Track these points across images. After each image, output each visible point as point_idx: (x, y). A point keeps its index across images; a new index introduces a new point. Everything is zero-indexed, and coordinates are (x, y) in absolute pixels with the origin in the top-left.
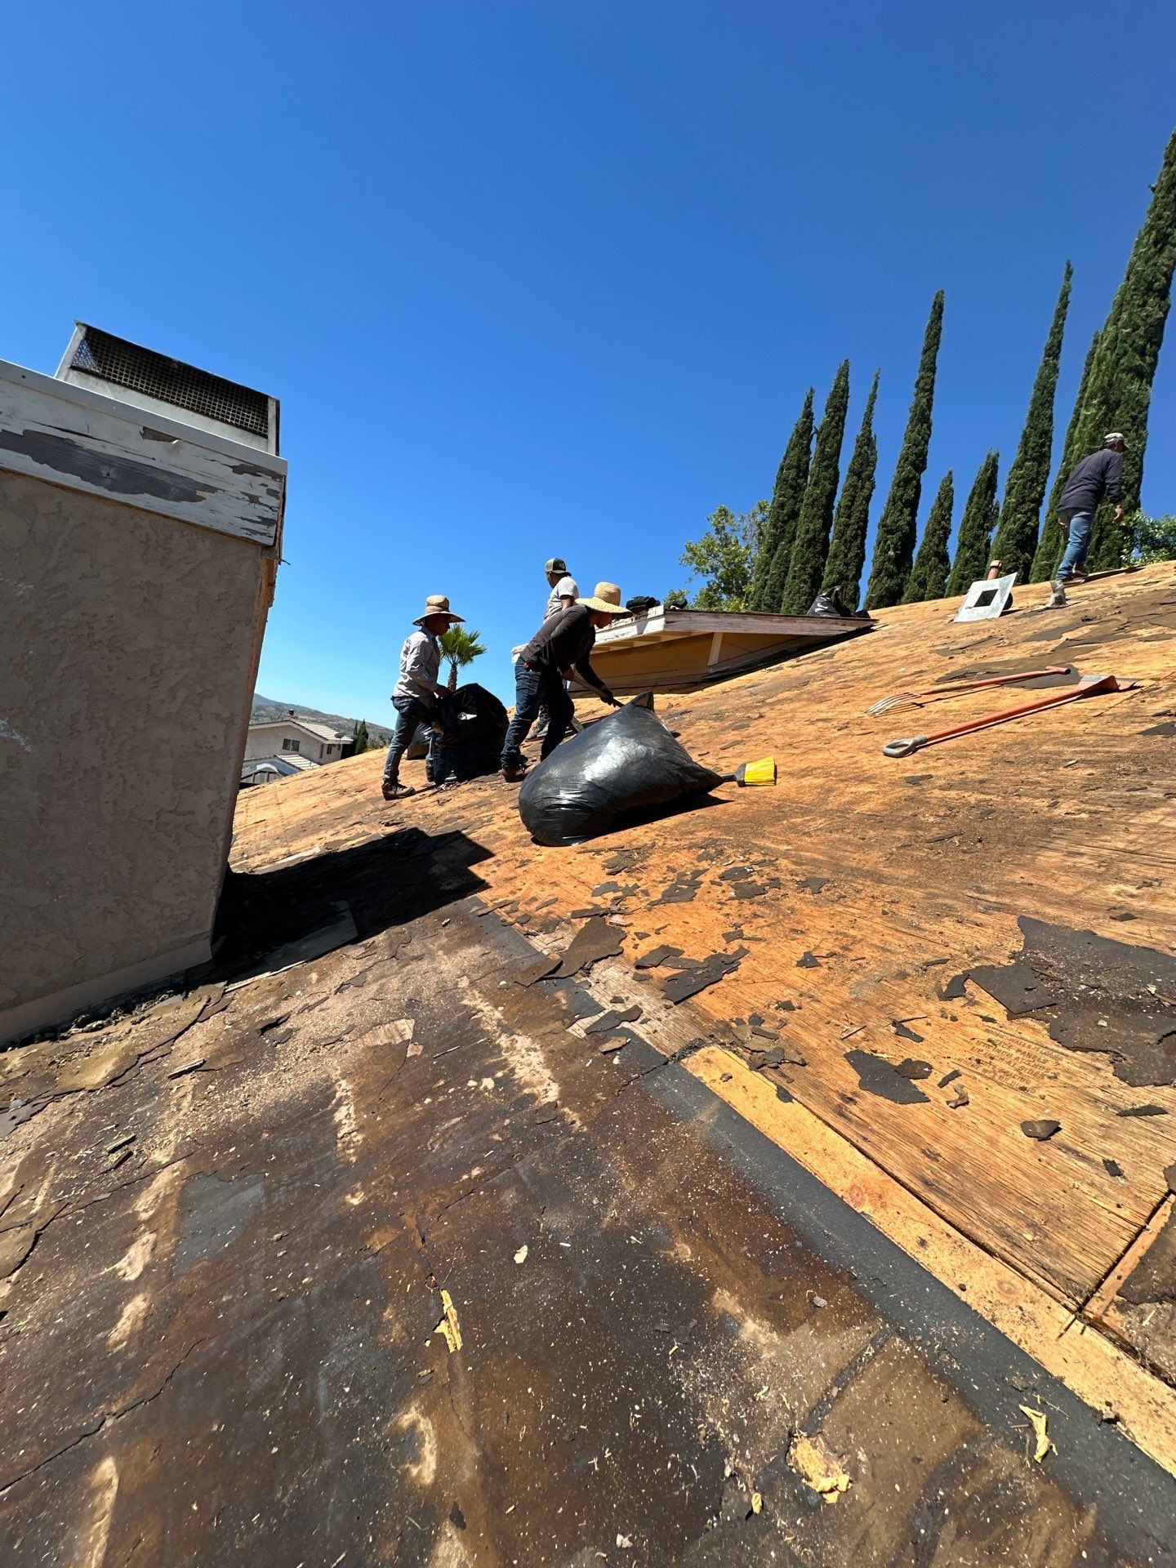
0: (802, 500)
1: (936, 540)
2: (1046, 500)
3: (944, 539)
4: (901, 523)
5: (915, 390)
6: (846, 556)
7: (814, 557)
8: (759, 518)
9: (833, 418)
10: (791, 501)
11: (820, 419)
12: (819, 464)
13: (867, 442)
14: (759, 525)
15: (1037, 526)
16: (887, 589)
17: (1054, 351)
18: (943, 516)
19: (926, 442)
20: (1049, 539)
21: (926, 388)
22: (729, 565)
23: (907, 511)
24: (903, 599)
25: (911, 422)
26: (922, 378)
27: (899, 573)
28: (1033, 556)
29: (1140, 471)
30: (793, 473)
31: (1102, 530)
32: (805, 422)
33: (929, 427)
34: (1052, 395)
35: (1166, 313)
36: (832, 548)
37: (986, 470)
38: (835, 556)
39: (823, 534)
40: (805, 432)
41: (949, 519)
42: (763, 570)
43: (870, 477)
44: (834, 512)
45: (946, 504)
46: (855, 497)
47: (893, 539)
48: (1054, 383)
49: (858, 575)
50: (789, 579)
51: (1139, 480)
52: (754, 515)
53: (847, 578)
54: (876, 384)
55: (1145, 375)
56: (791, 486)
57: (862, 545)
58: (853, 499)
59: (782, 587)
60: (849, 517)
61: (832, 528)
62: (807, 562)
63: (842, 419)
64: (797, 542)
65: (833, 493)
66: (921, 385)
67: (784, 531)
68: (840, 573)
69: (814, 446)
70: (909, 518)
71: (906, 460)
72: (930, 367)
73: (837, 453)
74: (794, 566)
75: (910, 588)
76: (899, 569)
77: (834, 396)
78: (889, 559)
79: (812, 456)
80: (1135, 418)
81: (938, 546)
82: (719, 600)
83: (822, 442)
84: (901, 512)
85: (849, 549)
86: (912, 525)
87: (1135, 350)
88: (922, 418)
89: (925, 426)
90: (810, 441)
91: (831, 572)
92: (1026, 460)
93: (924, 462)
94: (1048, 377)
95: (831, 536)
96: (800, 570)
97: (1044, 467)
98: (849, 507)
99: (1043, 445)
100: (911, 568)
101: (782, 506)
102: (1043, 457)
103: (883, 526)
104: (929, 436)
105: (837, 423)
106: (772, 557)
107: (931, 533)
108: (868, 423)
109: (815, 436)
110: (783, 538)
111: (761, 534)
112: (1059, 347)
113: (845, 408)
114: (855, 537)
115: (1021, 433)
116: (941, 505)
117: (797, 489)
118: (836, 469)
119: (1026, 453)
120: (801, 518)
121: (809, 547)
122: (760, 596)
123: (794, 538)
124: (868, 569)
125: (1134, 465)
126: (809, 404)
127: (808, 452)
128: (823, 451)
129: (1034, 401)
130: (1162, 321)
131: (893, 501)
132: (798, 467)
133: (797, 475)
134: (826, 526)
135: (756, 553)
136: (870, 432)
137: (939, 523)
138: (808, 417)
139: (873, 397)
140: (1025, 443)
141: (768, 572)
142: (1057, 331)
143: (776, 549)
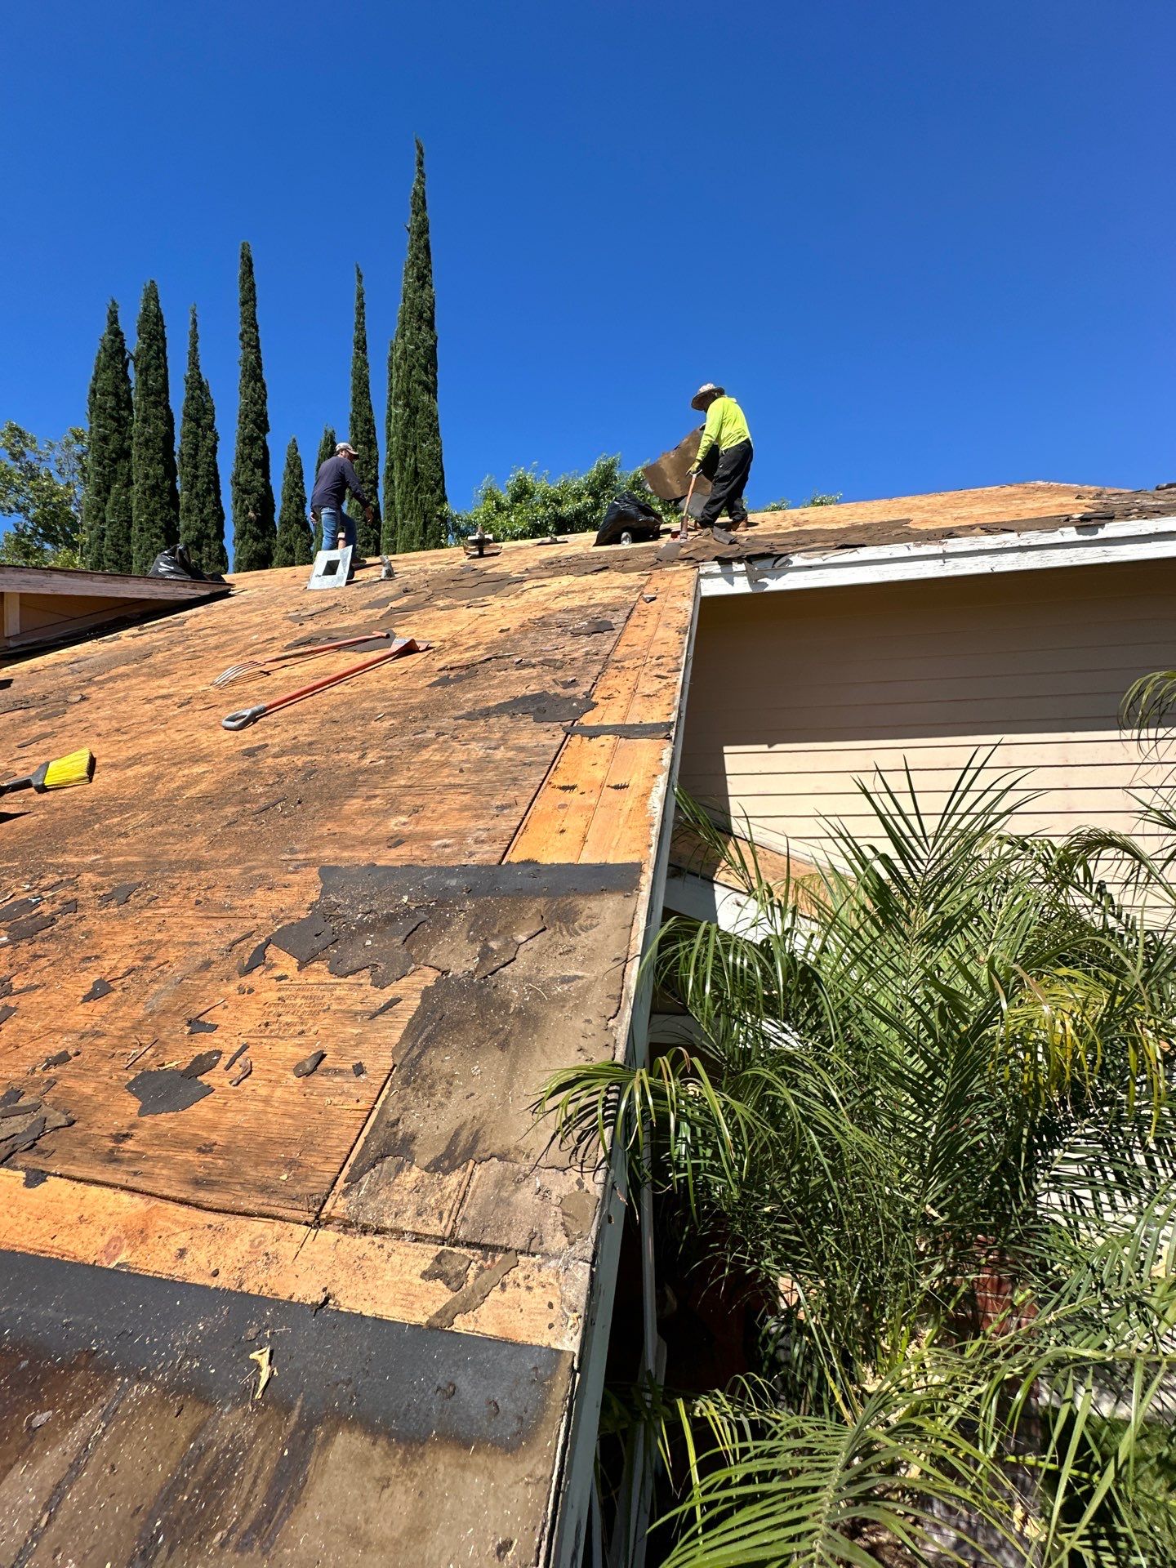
0: (131, 438)
1: (293, 506)
2: (381, 481)
3: (301, 506)
4: (255, 483)
5: (241, 343)
6: (201, 511)
7: (162, 507)
8: (77, 449)
9: (150, 346)
10: (116, 435)
11: (133, 344)
12: (144, 397)
13: (198, 386)
14: (79, 458)
15: (378, 505)
16: (254, 552)
17: (361, 345)
18: (296, 484)
19: (264, 403)
20: (389, 519)
21: (252, 344)
22: (45, 504)
23: (259, 472)
24: (274, 564)
25: (244, 376)
26: (245, 332)
27: (264, 537)
28: (380, 532)
29: (442, 470)
30: (111, 402)
31: (425, 516)
32: (113, 341)
33: (264, 386)
34: (367, 387)
35: (435, 341)
36: (183, 500)
37: (327, 445)
38: (188, 510)
39: (167, 483)
40: (115, 351)
41: (302, 487)
42: (95, 517)
43: (211, 427)
44: (176, 458)
45: (297, 471)
46: (197, 446)
47: (250, 500)
48: (366, 376)
49: (220, 535)
50: (135, 531)
51: (442, 477)
52: (69, 445)
53: (208, 536)
54: (194, 321)
55: (431, 389)
56: (112, 417)
57: (218, 502)
58: (196, 448)
59: (128, 539)
60: (196, 467)
61: (178, 478)
62: (155, 513)
63: (162, 351)
64: (136, 487)
65: (169, 438)
66: (246, 338)
67: (115, 471)
68: (199, 530)
69: (132, 373)
70: (262, 480)
71: (247, 416)
72: (251, 322)
73: (165, 389)
74: (139, 518)
75: (279, 553)
76: (263, 531)
77: (145, 320)
78: (251, 520)
79: (133, 385)
80: (431, 425)
81: (297, 512)
82: (40, 549)
83: (144, 371)
84: (252, 470)
85: (204, 504)
86: (267, 486)
87: (420, 365)
88: (254, 374)
89: (259, 384)
90: (126, 365)
91: (187, 528)
92: (358, 443)
93: (266, 422)
94: (361, 369)
95: (178, 485)
96: (147, 521)
97: (374, 453)
98: (193, 456)
99: (369, 432)
100: (275, 532)
101: (105, 439)
102: (371, 444)
103: (238, 484)
104: (266, 396)
105: (158, 354)
106: (105, 501)
107: (288, 499)
108: (194, 364)
109: (131, 362)
110: (115, 480)
111: (84, 470)
112: (365, 343)
113: (164, 339)
114: (208, 491)
115: (349, 417)
116: (292, 472)
117: (122, 424)
118: (167, 407)
119: (356, 435)
120: (135, 459)
121: (153, 495)
122: (100, 548)
123: (129, 483)
124: (230, 530)
125: (437, 465)
126: (113, 320)
127: (126, 380)
128: (145, 383)
129: (354, 387)
130: (434, 347)
131: (242, 458)
132: (116, 395)
133: (118, 404)
134: (171, 472)
135: (82, 494)
136: (200, 375)
137: (294, 490)
138: (116, 336)
139: (195, 337)
140: (354, 426)
141: (103, 520)
142: (361, 327)
143: (108, 490)
